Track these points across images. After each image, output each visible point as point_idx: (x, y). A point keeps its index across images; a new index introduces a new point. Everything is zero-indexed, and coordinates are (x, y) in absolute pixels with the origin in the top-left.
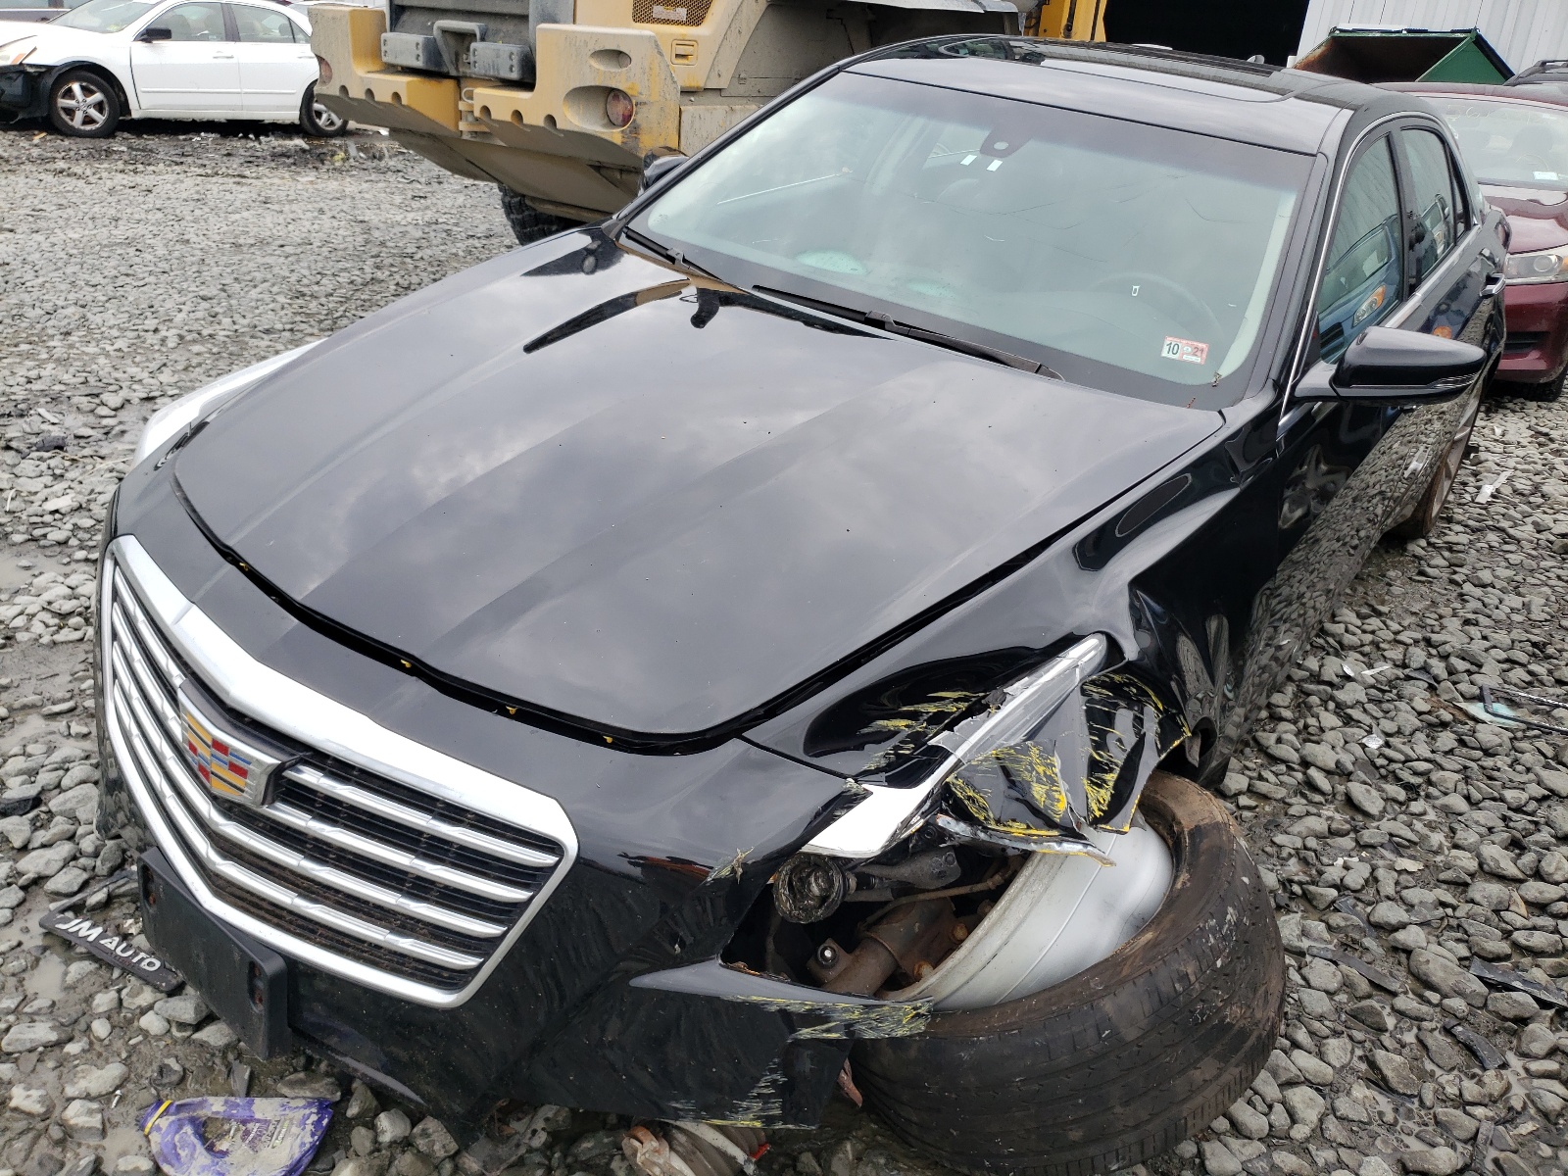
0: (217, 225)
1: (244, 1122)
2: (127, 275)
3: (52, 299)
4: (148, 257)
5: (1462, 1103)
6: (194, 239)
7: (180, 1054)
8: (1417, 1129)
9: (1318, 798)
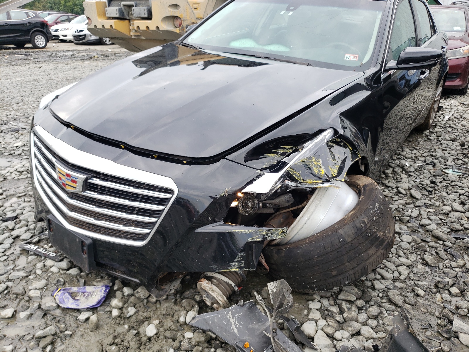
0: (61, 75)
1: (83, 293)
2: (35, 88)
3: (13, 95)
4: (41, 83)
5: (451, 268)
6: (54, 78)
7: (63, 277)
8: (438, 275)
9: (402, 195)
